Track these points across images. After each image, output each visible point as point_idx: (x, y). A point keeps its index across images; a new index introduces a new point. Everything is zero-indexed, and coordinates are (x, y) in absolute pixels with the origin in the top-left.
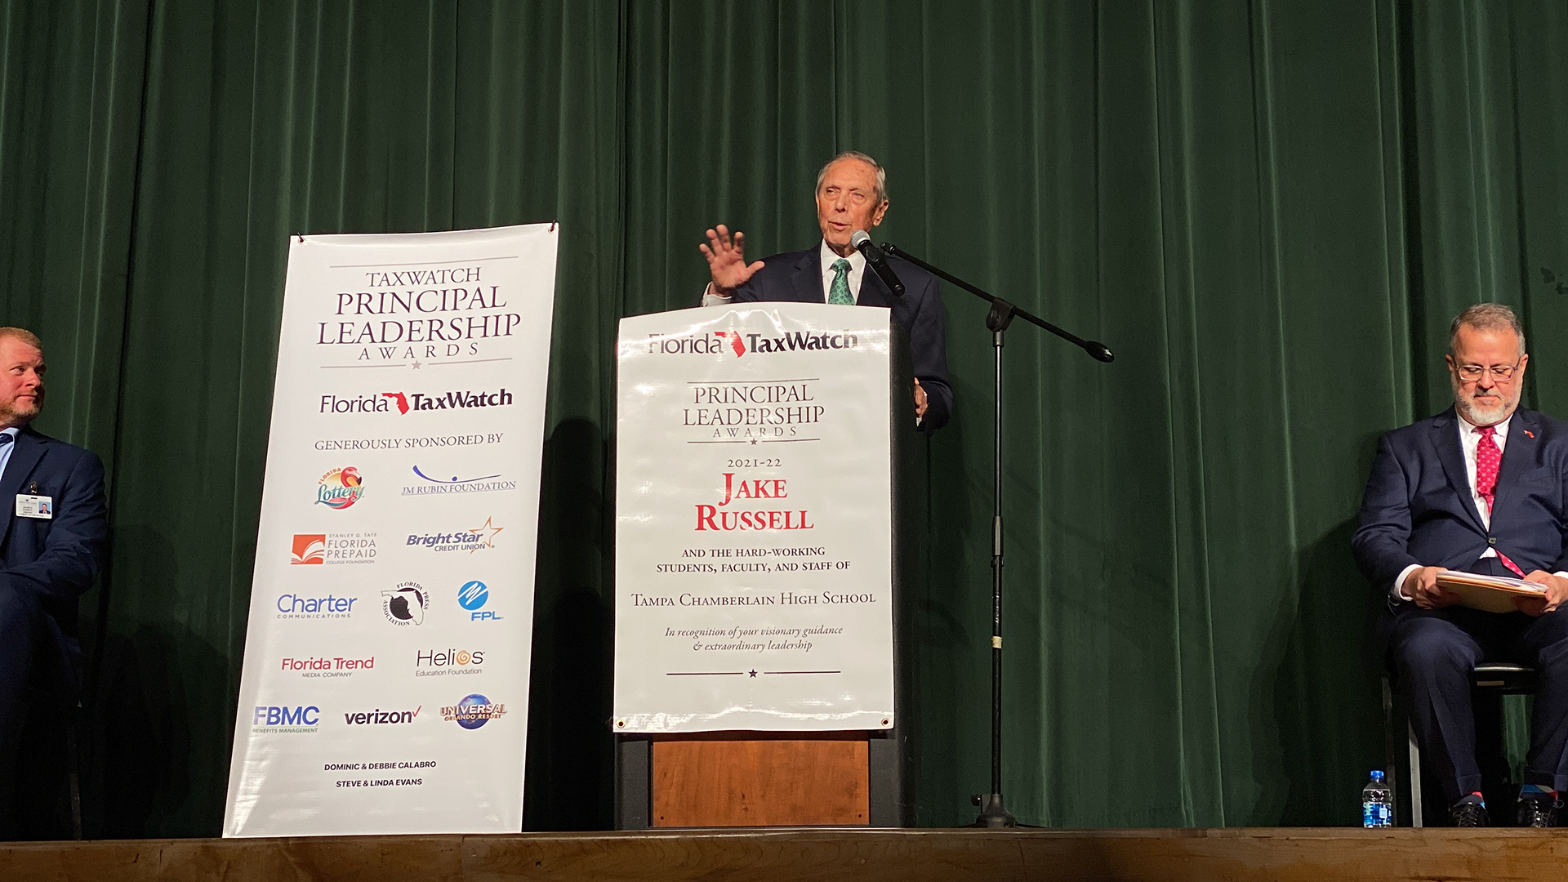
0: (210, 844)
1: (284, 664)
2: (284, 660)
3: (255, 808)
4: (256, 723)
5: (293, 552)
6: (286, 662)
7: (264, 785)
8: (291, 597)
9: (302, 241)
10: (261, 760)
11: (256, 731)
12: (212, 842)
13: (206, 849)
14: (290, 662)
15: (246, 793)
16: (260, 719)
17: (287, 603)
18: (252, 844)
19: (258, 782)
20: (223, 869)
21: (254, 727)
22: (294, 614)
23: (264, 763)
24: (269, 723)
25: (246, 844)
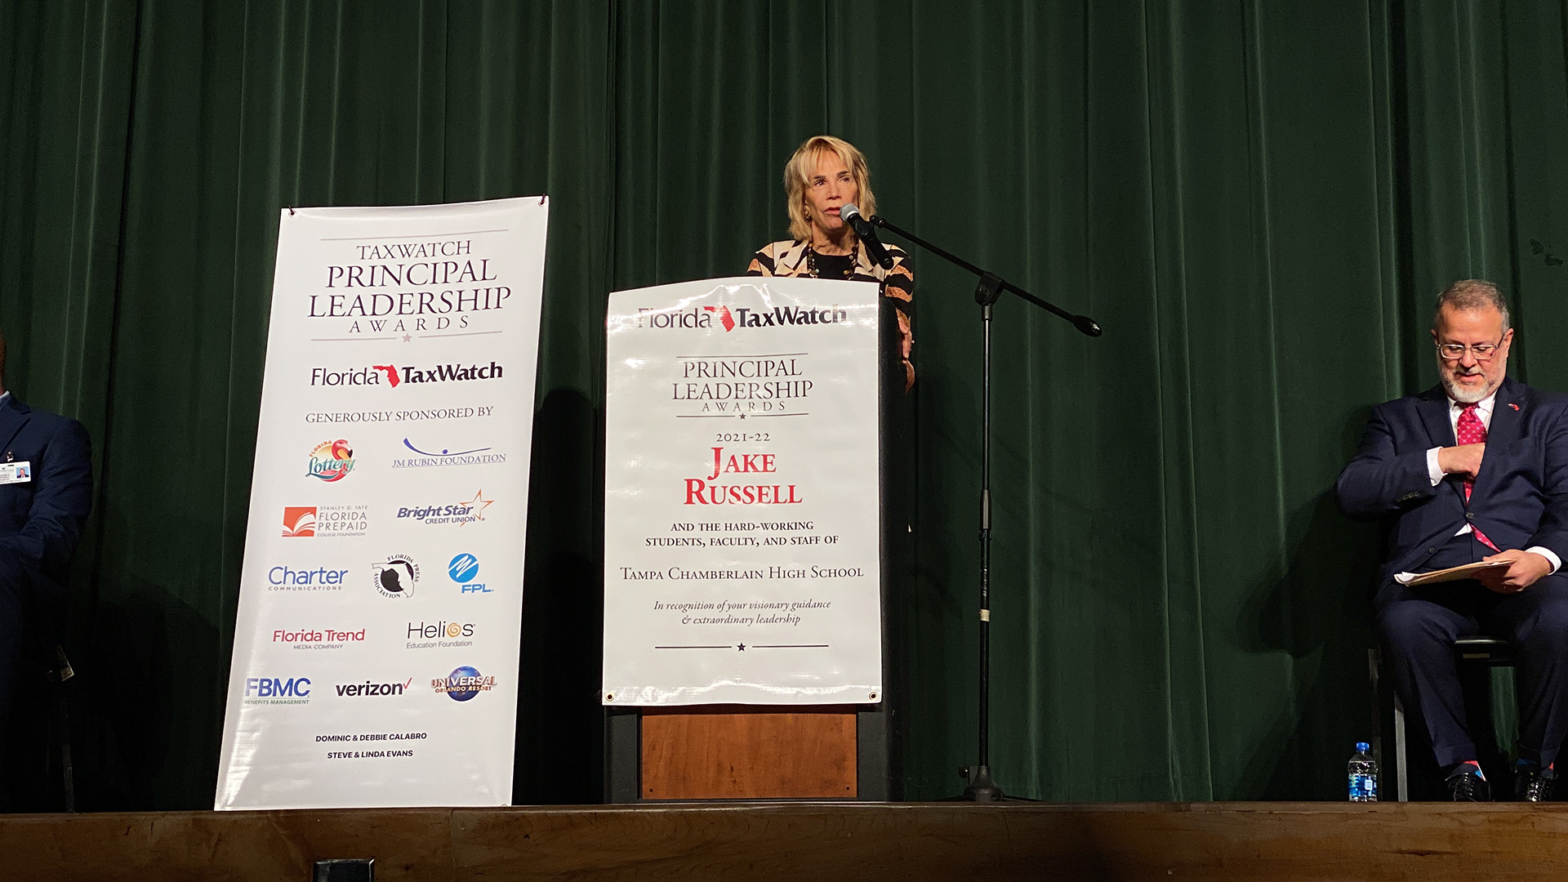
0: (201, 816)
1: (275, 636)
2: (276, 632)
3: (246, 780)
4: (248, 694)
5: (284, 523)
6: (277, 634)
7: (255, 757)
8: (282, 569)
9: (293, 213)
10: (253, 731)
11: (248, 702)
12: (203, 815)
13: (197, 821)
14: (281, 634)
15: (238, 764)
16: (252, 690)
17: (278, 576)
18: (242, 816)
19: (249, 755)
20: (213, 843)
21: (246, 698)
22: (285, 586)
23: (256, 735)
24: (261, 694)
25: (237, 817)
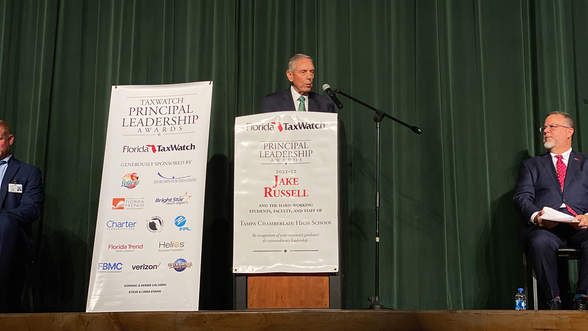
0: (81, 315)
1: (109, 247)
2: (109, 245)
3: (98, 301)
4: (99, 269)
5: (113, 205)
6: (110, 246)
7: (102, 292)
8: (112, 222)
9: (116, 88)
10: (100, 283)
11: (98, 272)
12: (82, 314)
13: (79, 316)
14: (111, 246)
15: (95, 295)
16: (100, 267)
17: (110, 224)
18: (97, 314)
19: (99, 292)
20: (86, 324)
21: (98, 270)
22: (113, 228)
23: (102, 284)
24: (103, 269)
25: (95, 315)
